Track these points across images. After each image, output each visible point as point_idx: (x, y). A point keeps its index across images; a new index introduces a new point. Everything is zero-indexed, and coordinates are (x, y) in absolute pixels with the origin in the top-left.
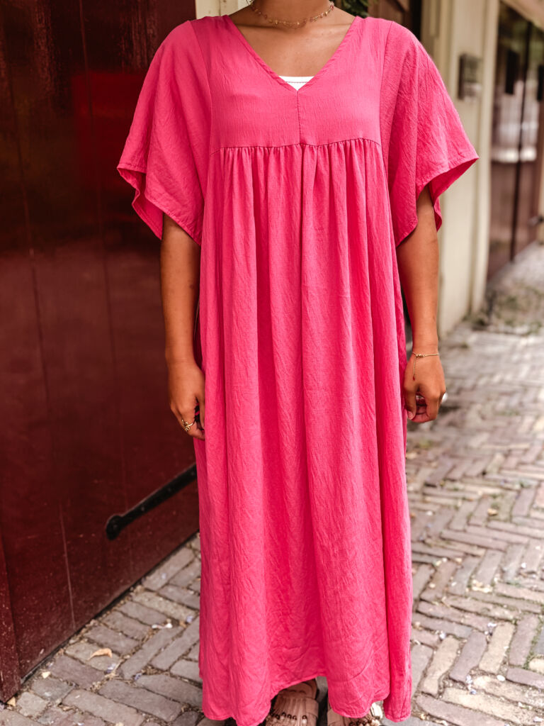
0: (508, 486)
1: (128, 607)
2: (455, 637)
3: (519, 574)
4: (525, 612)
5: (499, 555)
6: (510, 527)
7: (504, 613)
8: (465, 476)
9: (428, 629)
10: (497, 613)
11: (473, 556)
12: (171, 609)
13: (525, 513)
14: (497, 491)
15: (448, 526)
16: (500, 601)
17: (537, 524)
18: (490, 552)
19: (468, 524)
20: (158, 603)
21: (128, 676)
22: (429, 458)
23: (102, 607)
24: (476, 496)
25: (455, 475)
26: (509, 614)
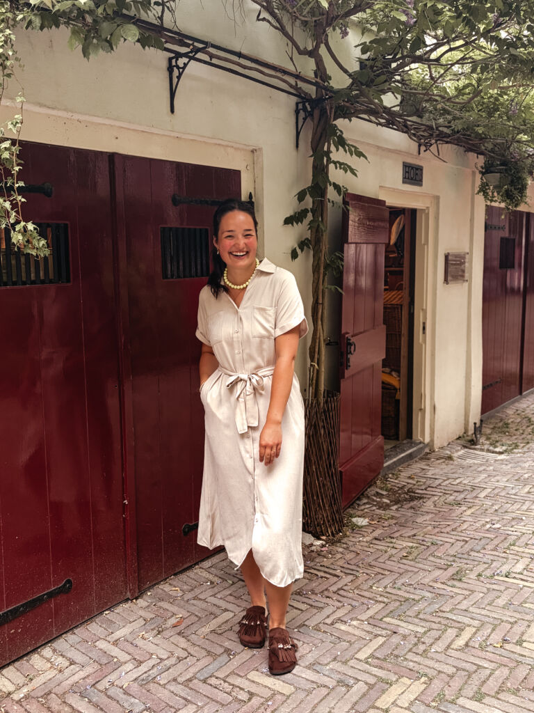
0: (425, 543)
1: (191, 574)
2: (352, 605)
3: (403, 584)
4: (395, 600)
5: (398, 575)
6: (412, 563)
8: (401, 536)
9: (339, 601)
10: (380, 599)
11: (383, 574)
12: (211, 577)
13: (425, 557)
14: (415, 545)
15: (376, 560)
16: (385, 594)
17: (429, 563)
18: (393, 573)
20: (205, 574)
21: (185, 599)
22: (384, 525)
23: (177, 570)
24: (401, 547)
25: (395, 535)
26: (386, 600)
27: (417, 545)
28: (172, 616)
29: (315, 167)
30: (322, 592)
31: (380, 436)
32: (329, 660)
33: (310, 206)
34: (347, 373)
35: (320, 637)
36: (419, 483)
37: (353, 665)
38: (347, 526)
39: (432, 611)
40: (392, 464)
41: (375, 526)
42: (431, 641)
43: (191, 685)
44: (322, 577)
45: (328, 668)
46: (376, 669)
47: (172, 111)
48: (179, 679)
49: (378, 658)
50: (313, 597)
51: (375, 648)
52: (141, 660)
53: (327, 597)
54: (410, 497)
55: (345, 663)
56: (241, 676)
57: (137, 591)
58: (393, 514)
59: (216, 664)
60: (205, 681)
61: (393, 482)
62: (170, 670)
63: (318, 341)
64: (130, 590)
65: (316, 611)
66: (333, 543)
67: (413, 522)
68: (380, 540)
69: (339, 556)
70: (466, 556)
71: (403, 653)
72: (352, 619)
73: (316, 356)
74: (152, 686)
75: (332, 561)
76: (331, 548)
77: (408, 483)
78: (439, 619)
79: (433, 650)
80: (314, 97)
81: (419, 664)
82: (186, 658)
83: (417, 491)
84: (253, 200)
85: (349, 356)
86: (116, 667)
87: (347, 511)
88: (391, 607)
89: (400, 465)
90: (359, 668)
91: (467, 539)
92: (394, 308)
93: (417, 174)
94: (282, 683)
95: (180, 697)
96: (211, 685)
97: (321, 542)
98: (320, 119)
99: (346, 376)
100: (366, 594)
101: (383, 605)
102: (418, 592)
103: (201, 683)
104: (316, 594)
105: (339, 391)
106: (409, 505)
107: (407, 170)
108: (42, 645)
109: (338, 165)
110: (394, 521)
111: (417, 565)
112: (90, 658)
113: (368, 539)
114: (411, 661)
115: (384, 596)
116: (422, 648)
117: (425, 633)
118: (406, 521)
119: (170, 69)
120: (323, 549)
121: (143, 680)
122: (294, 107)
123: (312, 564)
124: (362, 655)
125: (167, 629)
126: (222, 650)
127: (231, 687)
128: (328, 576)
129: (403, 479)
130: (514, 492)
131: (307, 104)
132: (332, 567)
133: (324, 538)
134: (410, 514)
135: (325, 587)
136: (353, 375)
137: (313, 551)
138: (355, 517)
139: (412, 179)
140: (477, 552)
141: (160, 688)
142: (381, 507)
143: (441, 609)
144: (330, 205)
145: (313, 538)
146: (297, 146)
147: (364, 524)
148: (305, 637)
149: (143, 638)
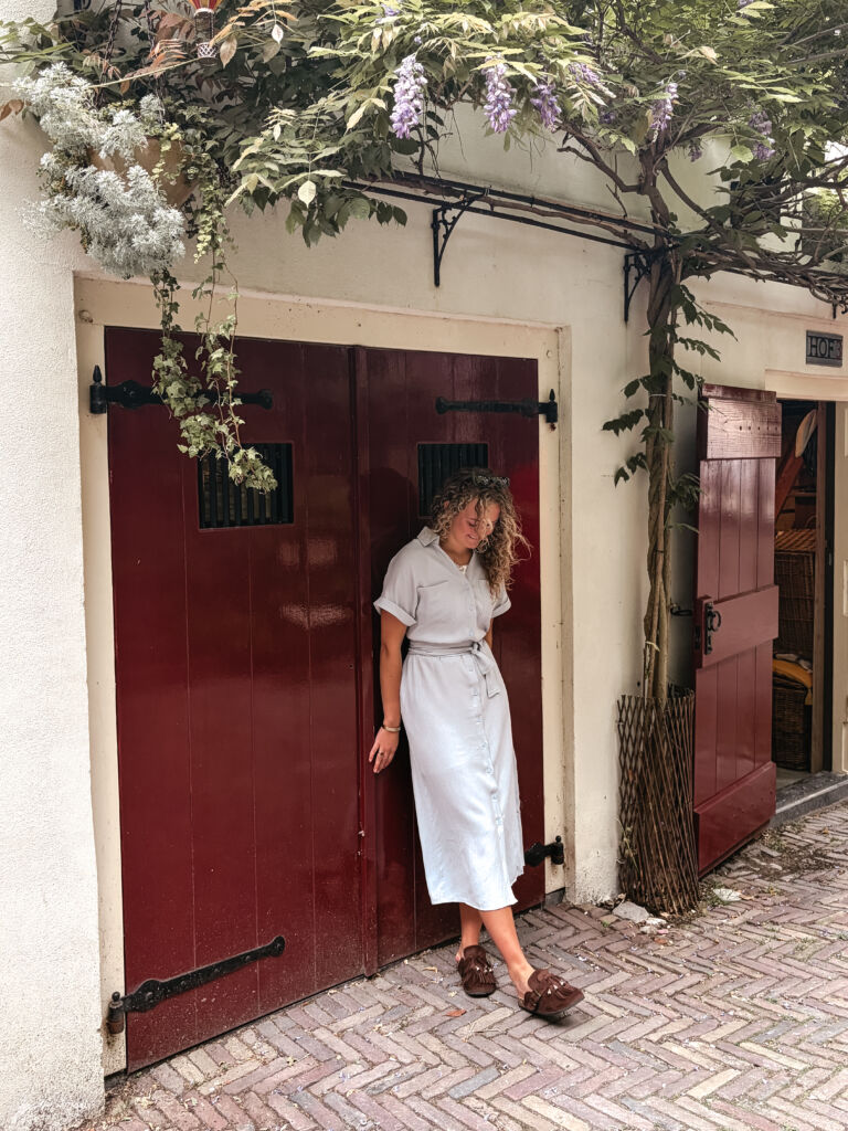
2: (693, 1018)
3: (782, 996)
4: (765, 1018)
5: (775, 981)
6: (802, 965)
8: (790, 922)
9: (675, 1010)
10: (741, 1014)
11: (751, 977)
13: (825, 958)
14: (810, 937)
15: (744, 954)
16: (749, 1008)
17: (830, 967)
18: (768, 977)
19: (764, 956)
22: (765, 902)
23: (436, 942)
24: (787, 938)
25: (780, 920)
26: (750, 1016)
27: (815, 938)
28: (423, 1006)
29: (653, 350)
30: (651, 994)
31: (771, 763)
32: (647, 1093)
33: (645, 405)
34: (706, 660)
35: (637, 1059)
36: (835, 842)
37: (682, 1105)
38: (704, 900)
39: (822, 1039)
40: (792, 808)
41: (751, 903)
42: (813, 1083)
43: (440, 1103)
44: (653, 972)
45: (643, 1104)
46: (718, 1115)
47: (437, 283)
48: (424, 1094)
49: (723, 1099)
50: (635, 999)
51: (721, 1084)
52: (375, 1061)
53: (656, 1002)
54: (816, 862)
55: (671, 1100)
56: (513, 1101)
57: (376, 965)
58: (783, 888)
59: (479, 1080)
60: (460, 1101)
61: (791, 838)
62: (413, 1080)
63: (657, 608)
64: (366, 963)
65: (638, 1020)
66: (679, 924)
67: (816, 902)
68: (755, 925)
69: (685, 943)
71: (765, 1096)
72: (691, 1039)
73: (654, 632)
74: (385, 1098)
75: (672, 950)
76: (674, 930)
77: (817, 841)
78: (831, 1054)
79: (812, 1097)
80: (651, 245)
81: (787, 1114)
82: (437, 1066)
83: (830, 855)
84: (556, 400)
85: (709, 633)
86: (338, 1066)
87: (709, 877)
88: (756, 1028)
89: (806, 812)
90: (691, 1109)
92: (803, 557)
93: (831, 348)
94: (571, 1117)
95: (424, 1118)
96: (468, 1107)
97: (659, 920)
98: (660, 279)
99: (705, 663)
100: (720, 1004)
101: (744, 1023)
102: (804, 1009)
103: (454, 1103)
104: (641, 996)
105: (693, 687)
106: (813, 876)
107: (814, 343)
108: (241, 1026)
109: (689, 345)
110: (783, 899)
111: (809, 969)
112: (305, 1050)
113: (737, 921)
114: (775, 1109)
115: (748, 1011)
116: (795, 1092)
117: (805, 1071)
118: (805, 900)
119: (435, 226)
120: (661, 931)
121: (374, 1089)
122: (620, 261)
123: (641, 952)
124: (698, 1092)
125: (414, 1023)
126: (490, 1061)
127: (497, 1113)
128: (663, 972)
129: (810, 832)
131: (641, 256)
132: (673, 959)
133: (666, 915)
134: (812, 890)
135: (656, 987)
136: (718, 664)
137: (644, 933)
138: (720, 887)
139: (823, 356)
141: (396, 1101)
142: (767, 876)
143: (837, 1038)
144: (676, 403)
145: (647, 914)
146: (626, 319)
147: (731, 898)
148: (614, 1056)
149: (379, 1031)
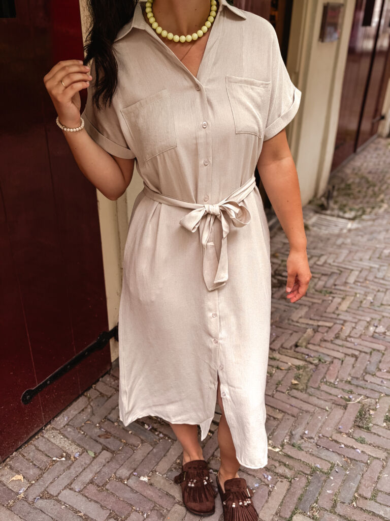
0: (311, 359)
1: (39, 442)
3: (302, 438)
4: (299, 473)
5: (292, 419)
7: (285, 471)
8: (282, 346)
10: (280, 470)
11: (274, 419)
12: (67, 445)
13: (317, 385)
14: (301, 363)
16: (285, 460)
17: (324, 396)
19: (276, 390)
20: (59, 440)
21: (31, 498)
25: (276, 346)
27: (304, 363)
54: (278, 282)
70: (361, 383)
91: (357, 353)
101: (287, 484)
102: (323, 453)
106: (279, 294)
111: (311, 400)
118: (281, 319)
130: (380, 275)
134: (282, 308)
140: (373, 375)
